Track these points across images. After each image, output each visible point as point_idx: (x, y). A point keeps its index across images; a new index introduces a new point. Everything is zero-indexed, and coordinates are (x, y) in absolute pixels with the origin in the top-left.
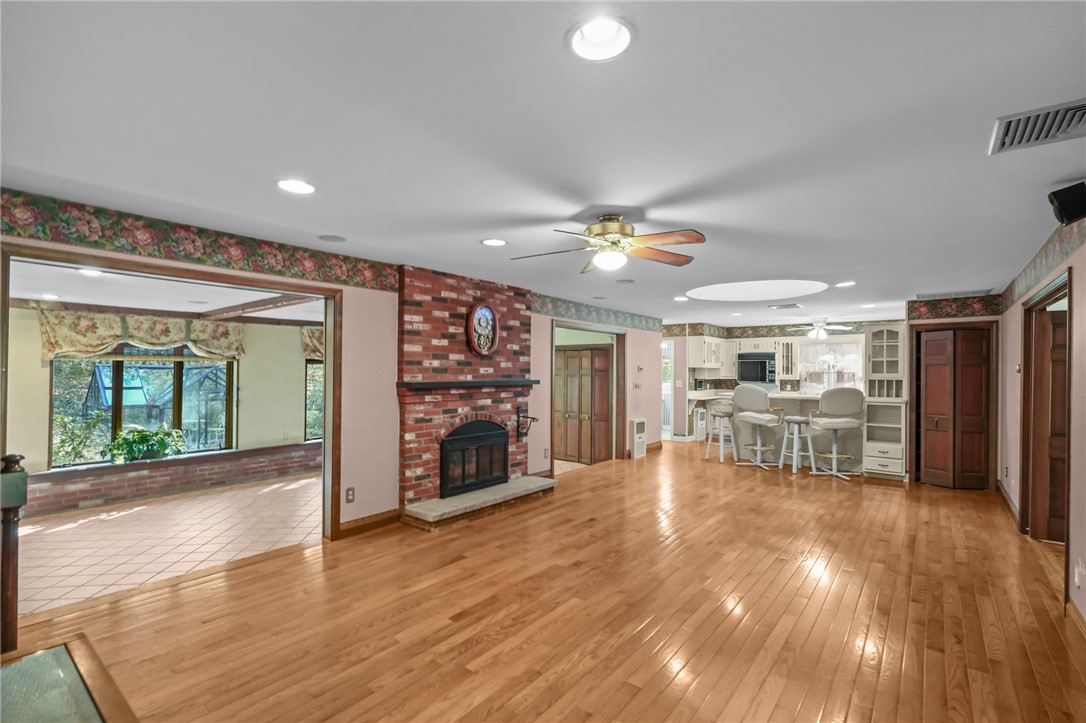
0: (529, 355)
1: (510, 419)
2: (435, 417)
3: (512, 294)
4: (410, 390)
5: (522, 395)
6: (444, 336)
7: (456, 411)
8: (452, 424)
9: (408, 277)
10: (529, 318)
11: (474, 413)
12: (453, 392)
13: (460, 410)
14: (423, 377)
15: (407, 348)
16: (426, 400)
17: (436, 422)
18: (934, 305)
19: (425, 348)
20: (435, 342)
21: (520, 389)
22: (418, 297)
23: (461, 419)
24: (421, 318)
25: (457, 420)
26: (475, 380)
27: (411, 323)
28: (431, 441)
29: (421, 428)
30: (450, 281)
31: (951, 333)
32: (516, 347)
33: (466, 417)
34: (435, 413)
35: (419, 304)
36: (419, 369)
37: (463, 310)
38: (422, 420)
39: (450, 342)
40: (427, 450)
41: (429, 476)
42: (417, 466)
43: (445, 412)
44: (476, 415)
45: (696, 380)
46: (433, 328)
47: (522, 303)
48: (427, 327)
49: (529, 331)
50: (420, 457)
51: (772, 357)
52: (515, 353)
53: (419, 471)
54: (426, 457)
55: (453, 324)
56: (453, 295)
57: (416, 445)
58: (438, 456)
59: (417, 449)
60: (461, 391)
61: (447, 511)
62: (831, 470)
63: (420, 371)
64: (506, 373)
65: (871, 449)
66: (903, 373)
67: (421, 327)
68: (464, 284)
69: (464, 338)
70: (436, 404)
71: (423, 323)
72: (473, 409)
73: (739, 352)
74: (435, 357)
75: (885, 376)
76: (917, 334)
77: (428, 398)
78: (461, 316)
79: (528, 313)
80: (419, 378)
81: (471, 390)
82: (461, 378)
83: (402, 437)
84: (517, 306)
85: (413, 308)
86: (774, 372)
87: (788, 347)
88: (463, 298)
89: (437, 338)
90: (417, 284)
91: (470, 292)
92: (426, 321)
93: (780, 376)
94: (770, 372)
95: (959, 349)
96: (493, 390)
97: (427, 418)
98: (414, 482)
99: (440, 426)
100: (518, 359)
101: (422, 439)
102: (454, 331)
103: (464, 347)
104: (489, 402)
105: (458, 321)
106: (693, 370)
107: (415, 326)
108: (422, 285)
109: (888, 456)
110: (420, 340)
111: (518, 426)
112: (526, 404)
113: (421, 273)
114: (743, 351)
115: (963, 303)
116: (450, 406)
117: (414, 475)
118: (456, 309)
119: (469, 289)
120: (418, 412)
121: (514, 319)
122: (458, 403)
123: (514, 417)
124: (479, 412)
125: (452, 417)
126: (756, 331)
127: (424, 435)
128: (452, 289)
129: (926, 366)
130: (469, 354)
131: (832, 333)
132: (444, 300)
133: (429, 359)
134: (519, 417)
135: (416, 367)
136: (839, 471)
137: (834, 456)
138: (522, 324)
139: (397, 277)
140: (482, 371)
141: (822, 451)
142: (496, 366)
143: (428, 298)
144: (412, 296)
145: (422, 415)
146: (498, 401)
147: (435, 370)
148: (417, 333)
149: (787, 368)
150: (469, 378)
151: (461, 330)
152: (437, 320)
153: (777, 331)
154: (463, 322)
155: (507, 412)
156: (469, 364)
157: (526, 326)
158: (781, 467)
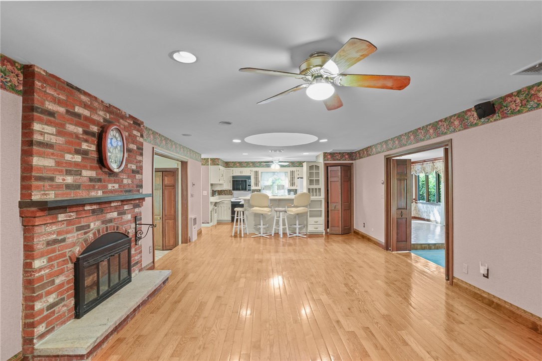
0: (142, 174)
1: (130, 228)
2: (69, 236)
3: (132, 122)
4: (42, 210)
5: (138, 206)
6: (78, 152)
7: (89, 226)
8: (86, 241)
9: (39, 81)
10: (142, 144)
11: (104, 226)
12: (87, 208)
13: (92, 225)
14: (56, 195)
15: (36, 161)
16: (60, 219)
17: (69, 241)
18: (333, 155)
19: (58, 163)
20: (68, 157)
21: (137, 202)
22: (50, 106)
23: (94, 234)
24: (53, 130)
25: (91, 235)
26: (105, 195)
27: (42, 133)
28: (65, 262)
29: (53, 251)
30: (84, 98)
31: (340, 167)
32: (134, 167)
33: (99, 231)
34: (68, 232)
35: (51, 114)
36: (51, 186)
37: (95, 129)
38: (55, 241)
39: (83, 159)
40: (61, 272)
41: (63, 300)
42: (49, 293)
43: (78, 229)
44: (107, 228)
45: (213, 190)
46: (67, 142)
47: (138, 131)
48: (60, 140)
49: (141, 154)
50: (53, 282)
51: (249, 177)
52: (133, 171)
53: (52, 299)
54: (58, 281)
55: (86, 141)
56: (87, 113)
57: (47, 271)
58: (72, 276)
59: (50, 275)
60: (95, 207)
61: (99, 335)
62: (295, 233)
63: (52, 188)
64: (127, 189)
65: (311, 220)
66: (322, 185)
67: (53, 139)
68: (96, 104)
69: (95, 155)
70: (69, 222)
71: (56, 135)
72: (103, 222)
73: (232, 175)
74: (69, 173)
75: (314, 186)
76: (327, 167)
77: (61, 217)
78: (92, 134)
79: (141, 140)
80: (51, 196)
81: (102, 205)
82: (93, 194)
83: (27, 266)
84: (135, 132)
85: (45, 117)
86: (250, 185)
87: (256, 173)
88: (95, 117)
89: (69, 153)
90: (50, 91)
91: (101, 113)
92: (59, 133)
93: (253, 187)
94: (249, 185)
95: (342, 174)
96: (119, 203)
97: (60, 238)
98: (45, 313)
99: (74, 245)
100: (135, 176)
101: (55, 263)
102: (87, 148)
103: (96, 164)
104: (115, 214)
105: (91, 138)
106: (212, 185)
107: (47, 138)
108: (55, 94)
109: (317, 224)
110: (53, 154)
111: (136, 233)
112: (140, 213)
113: (54, 80)
114: (234, 175)
115: (342, 155)
116: (83, 223)
117: (45, 305)
118: (88, 127)
119: (100, 110)
120: (50, 233)
121: (133, 143)
122: (91, 218)
123: (133, 225)
124: (109, 225)
125: (85, 233)
126: (241, 164)
127: (57, 258)
128: (86, 106)
129: (331, 182)
130: (100, 171)
131: (282, 166)
132: (78, 115)
133: (63, 176)
134: (136, 224)
135: (47, 183)
136: (299, 233)
137: (297, 226)
138: (138, 148)
139: (21, 78)
140: (110, 186)
141: (292, 224)
142: (120, 182)
143: (62, 110)
144: (43, 104)
145: (54, 236)
146: (122, 213)
147: (68, 186)
148: (50, 146)
149: (256, 183)
150: (100, 193)
151: (93, 148)
152: (70, 134)
153: (251, 164)
154: (95, 140)
155: (128, 221)
156: (100, 180)
157: (140, 149)
158: (273, 235)
